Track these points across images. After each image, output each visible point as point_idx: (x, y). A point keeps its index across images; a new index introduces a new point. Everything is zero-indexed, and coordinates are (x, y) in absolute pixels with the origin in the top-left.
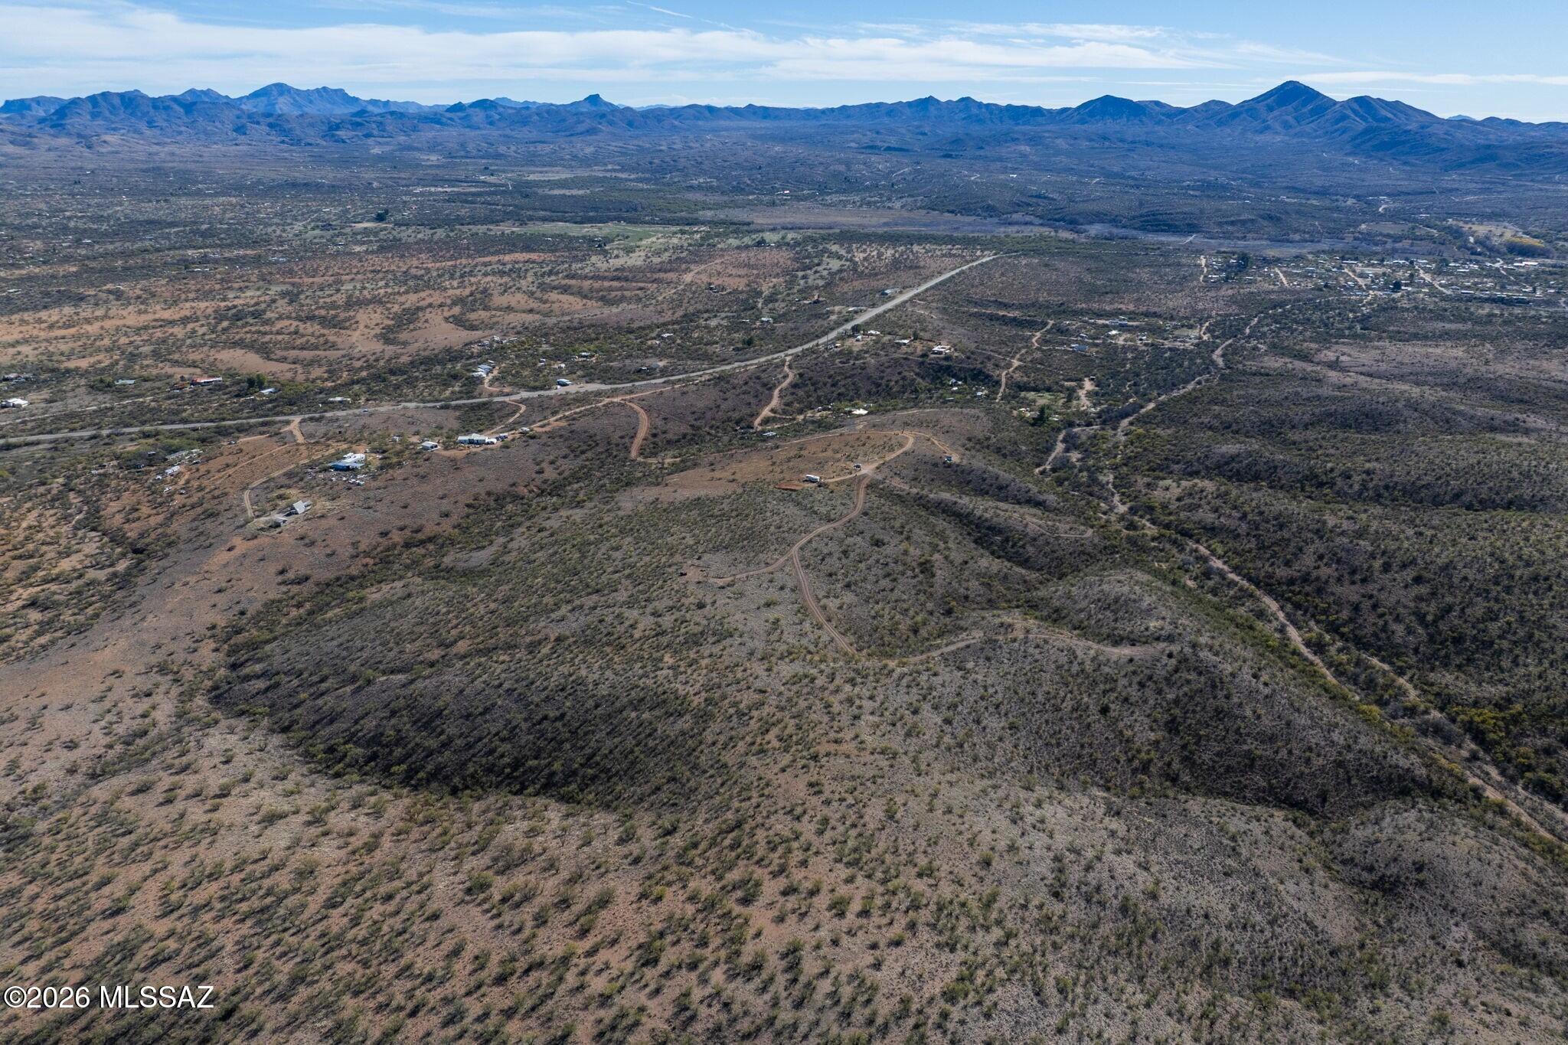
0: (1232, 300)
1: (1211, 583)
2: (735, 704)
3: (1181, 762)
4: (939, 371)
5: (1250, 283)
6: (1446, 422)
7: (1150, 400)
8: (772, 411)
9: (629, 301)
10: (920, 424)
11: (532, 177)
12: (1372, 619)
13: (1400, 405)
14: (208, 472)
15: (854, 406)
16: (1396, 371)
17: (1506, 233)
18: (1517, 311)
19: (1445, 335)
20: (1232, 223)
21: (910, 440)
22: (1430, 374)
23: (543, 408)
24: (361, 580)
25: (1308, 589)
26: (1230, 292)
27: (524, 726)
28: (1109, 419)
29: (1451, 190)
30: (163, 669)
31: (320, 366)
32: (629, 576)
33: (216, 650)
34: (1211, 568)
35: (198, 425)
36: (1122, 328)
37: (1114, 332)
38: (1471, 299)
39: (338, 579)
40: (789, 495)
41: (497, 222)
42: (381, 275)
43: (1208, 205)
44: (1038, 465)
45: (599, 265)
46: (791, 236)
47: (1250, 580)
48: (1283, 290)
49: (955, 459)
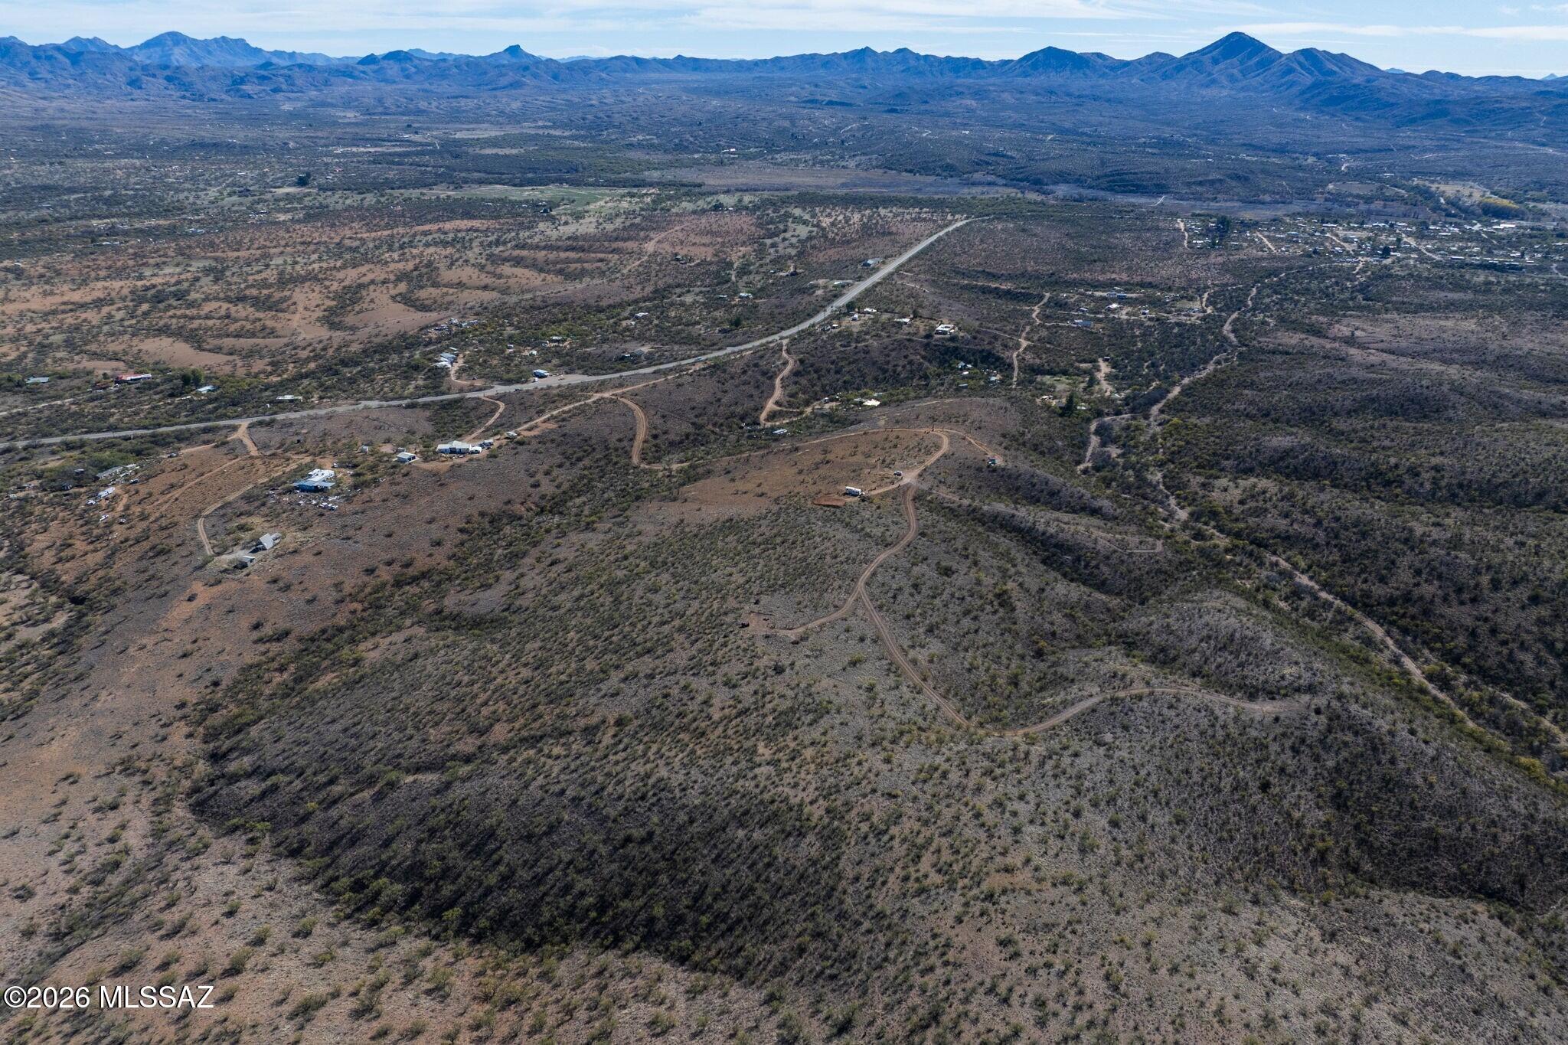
0: (1224, 268)
1: (1304, 604)
3: (1359, 846)
4: (947, 353)
5: (1238, 248)
6: (1495, 407)
7: (1174, 384)
8: (777, 403)
9: (591, 274)
10: (949, 419)
11: (458, 135)
12: (1494, 647)
13: (1445, 388)
14: (150, 495)
15: (862, 396)
16: (1418, 348)
17: (1474, 193)
18: (1512, 278)
19: (1450, 307)
20: (1201, 183)
21: (944, 439)
22: (1453, 351)
23: (525, 406)
24: (353, 633)
25: (1413, 610)
26: (1220, 259)
27: (603, 850)
28: (1138, 406)
29: (1408, 148)
30: (127, 767)
31: (262, 357)
32: (681, 629)
33: (190, 736)
34: (1300, 585)
35: (130, 433)
36: (1121, 300)
37: (1114, 306)
38: (1463, 265)
39: (324, 631)
40: (835, 514)
41: (429, 186)
42: (312, 247)
43: (1173, 164)
44: (1078, 463)
45: (548, 232)
46: (747, 198)
47: (1344, 598)
48: (1273, 257)
49: (999, 462)
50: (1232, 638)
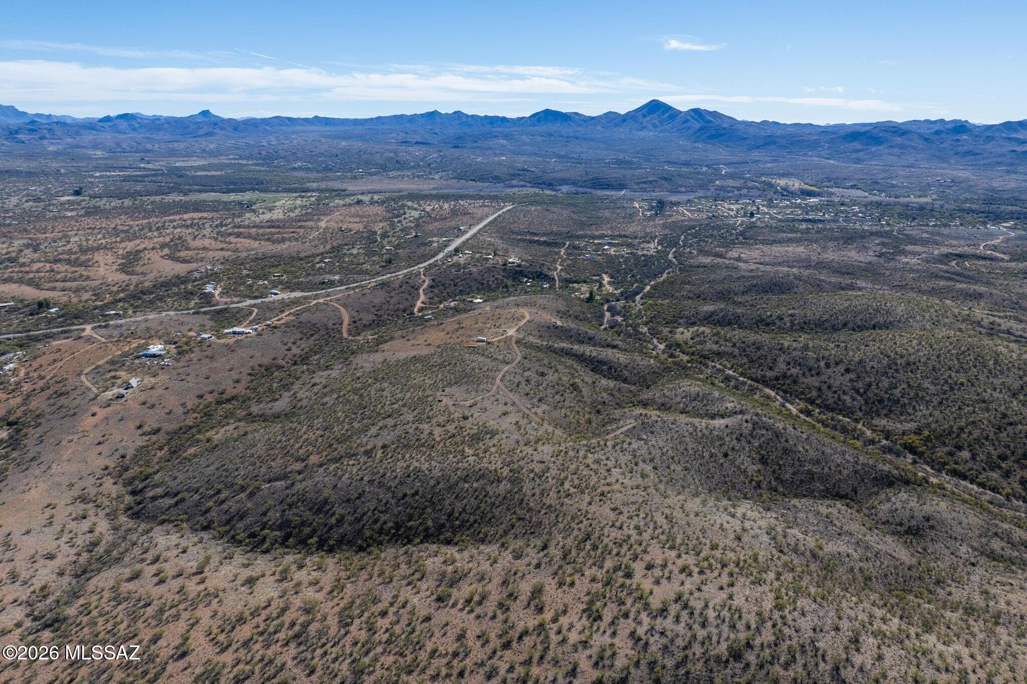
0: (664, 226)
1: (732, 383)
2: (532, 471)
3: (775, 480)
4: (517, 274)
5: (670, 216)
6: (819, 287)
7: (646, 285)
8: (423, 303)
9: (289, 240)
10: (526, 304)
11: (177, 164)
12: (830, 394)
13: (791, 278)
14: (41, 366)
15: (473, 297)
16: (775, 261)
17: (796, 184)
18: (820, 226)
19: (789, 241)
20: (644, 183)
21: (527, 314)
22: (794, 261)
23: (269, 309)
24: (198, 427)
25: (788, 382)
26: (661, 222)
28: (629, 296)
29: (757, 161)
30: (83, 499)
31: (86, 291)
32: (404, 405)
33: (115, 483)
34: (728, 375)
35: (11, 336)
36: (609, 244)
37: (606, 247)
38: (793, 220)
39: (181, 429)
40: (473, 350)
41: (167, 194)
42: (96, 231)
43: (628, 173)
44: (601, 325)
45: (253, 218)
46: (376, 197)
47: (752, 380)
48: (690, 220)
49: (559, 323)
50: (698, 394)
